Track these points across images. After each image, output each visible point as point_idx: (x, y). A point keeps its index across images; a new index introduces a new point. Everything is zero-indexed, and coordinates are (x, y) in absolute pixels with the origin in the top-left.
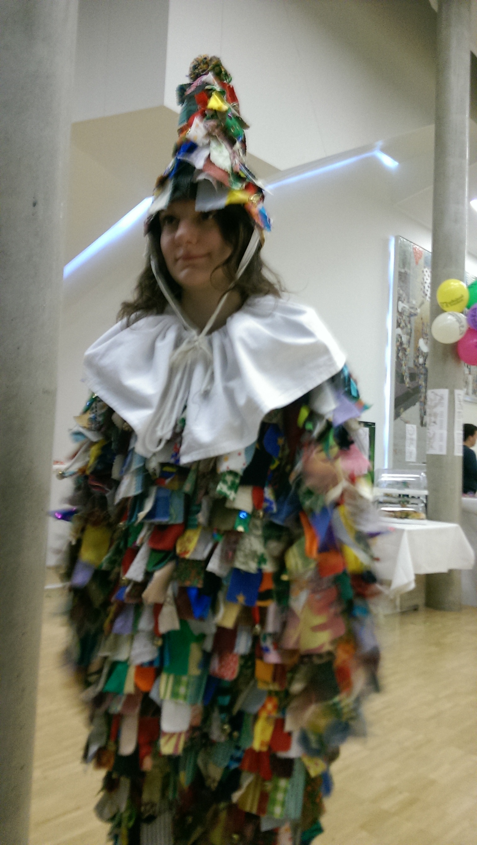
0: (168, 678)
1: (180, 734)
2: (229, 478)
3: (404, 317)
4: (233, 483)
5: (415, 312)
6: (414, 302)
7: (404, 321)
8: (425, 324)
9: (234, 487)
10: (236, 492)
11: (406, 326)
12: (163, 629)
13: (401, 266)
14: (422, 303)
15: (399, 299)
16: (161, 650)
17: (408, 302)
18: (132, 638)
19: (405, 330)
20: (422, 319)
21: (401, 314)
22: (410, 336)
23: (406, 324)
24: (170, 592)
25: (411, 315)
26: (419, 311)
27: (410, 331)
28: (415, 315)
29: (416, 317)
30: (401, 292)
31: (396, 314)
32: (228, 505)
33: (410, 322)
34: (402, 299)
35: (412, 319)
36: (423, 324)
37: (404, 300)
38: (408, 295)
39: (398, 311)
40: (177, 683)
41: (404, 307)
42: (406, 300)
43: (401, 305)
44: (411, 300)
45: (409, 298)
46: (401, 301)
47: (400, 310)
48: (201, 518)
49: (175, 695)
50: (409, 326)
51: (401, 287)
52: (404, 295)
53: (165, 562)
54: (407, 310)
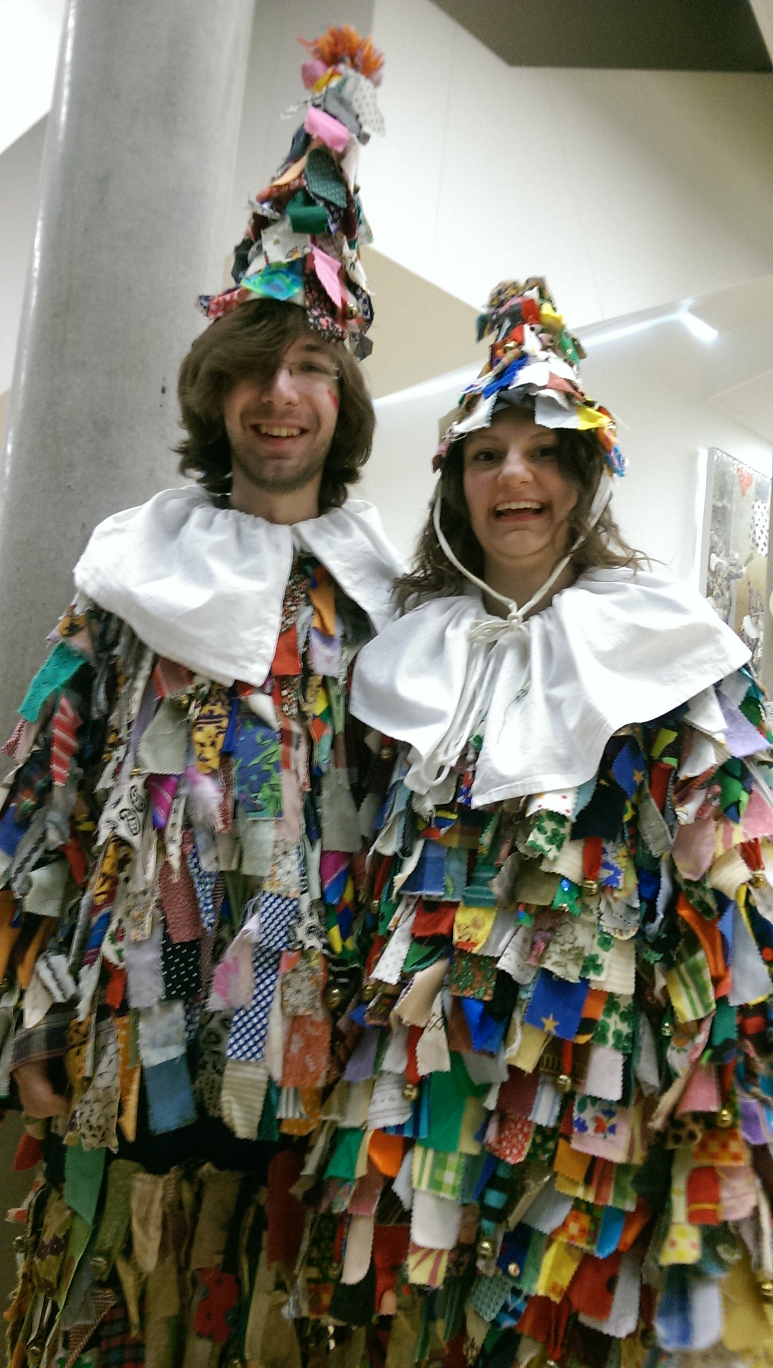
0: (425, 1154)
1: (441, 1252)
2: (549, 825)
3: (720, 580)
4: (555, 834)
5: (739, 573)
6: (737, 556)
7: (720, 585)
8: (755, 593)
9: (556, 840)
10: (559, 847)
11: (723, 594)
12: (423, 1070)
13: (717, 497)
14: (751, 558)
15: (712, 550)
16: (416, 1106)
17: (727, 555)
18: (371, 1086)
19: (720, 600)
20: (749, 584)
21: (714, 574)
22: (729, 611)
23: (722, 591)
24: (436, 1008)
25: (730, 577)
26: (744, 570)
27: (727, 603)
28: (738, 576)
29: (739, 580)
30: (716, 538)
31: (706, 574)
32: (545, 867)
33: (728, 588)
34: (718, 550)
35: (733, 582)
36: (750, 590)
37: (721, 552)
38: (726, 543)
39: (709, 569)
40: (440, 1164)
41: (720, 563)
42: (723, 552)
43: (715, 560)
44: (731, 552)
45: (728, 550)
46: (715, 552)
47: (713, 568)
48: (497, 888)
49: (436, 1184)
50: (727, 594)
51: (716, 531)
52: (720, 544)
53: (432, 961)
54: (725, 569)
